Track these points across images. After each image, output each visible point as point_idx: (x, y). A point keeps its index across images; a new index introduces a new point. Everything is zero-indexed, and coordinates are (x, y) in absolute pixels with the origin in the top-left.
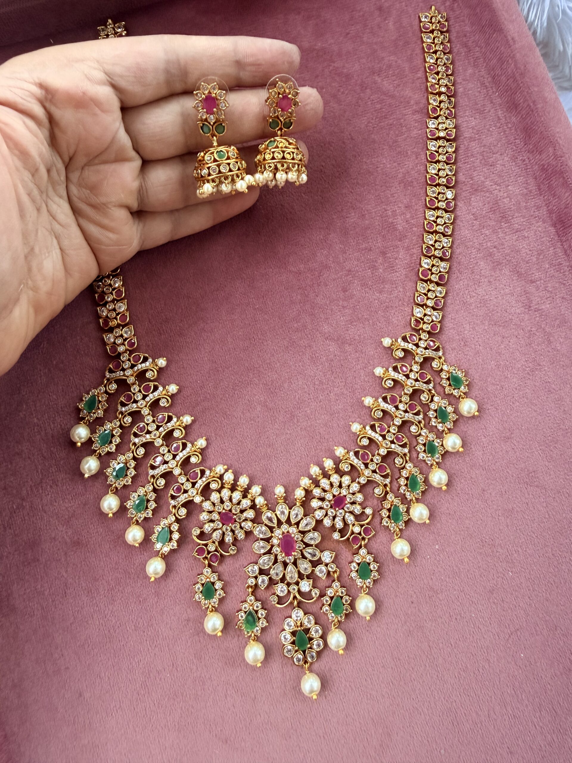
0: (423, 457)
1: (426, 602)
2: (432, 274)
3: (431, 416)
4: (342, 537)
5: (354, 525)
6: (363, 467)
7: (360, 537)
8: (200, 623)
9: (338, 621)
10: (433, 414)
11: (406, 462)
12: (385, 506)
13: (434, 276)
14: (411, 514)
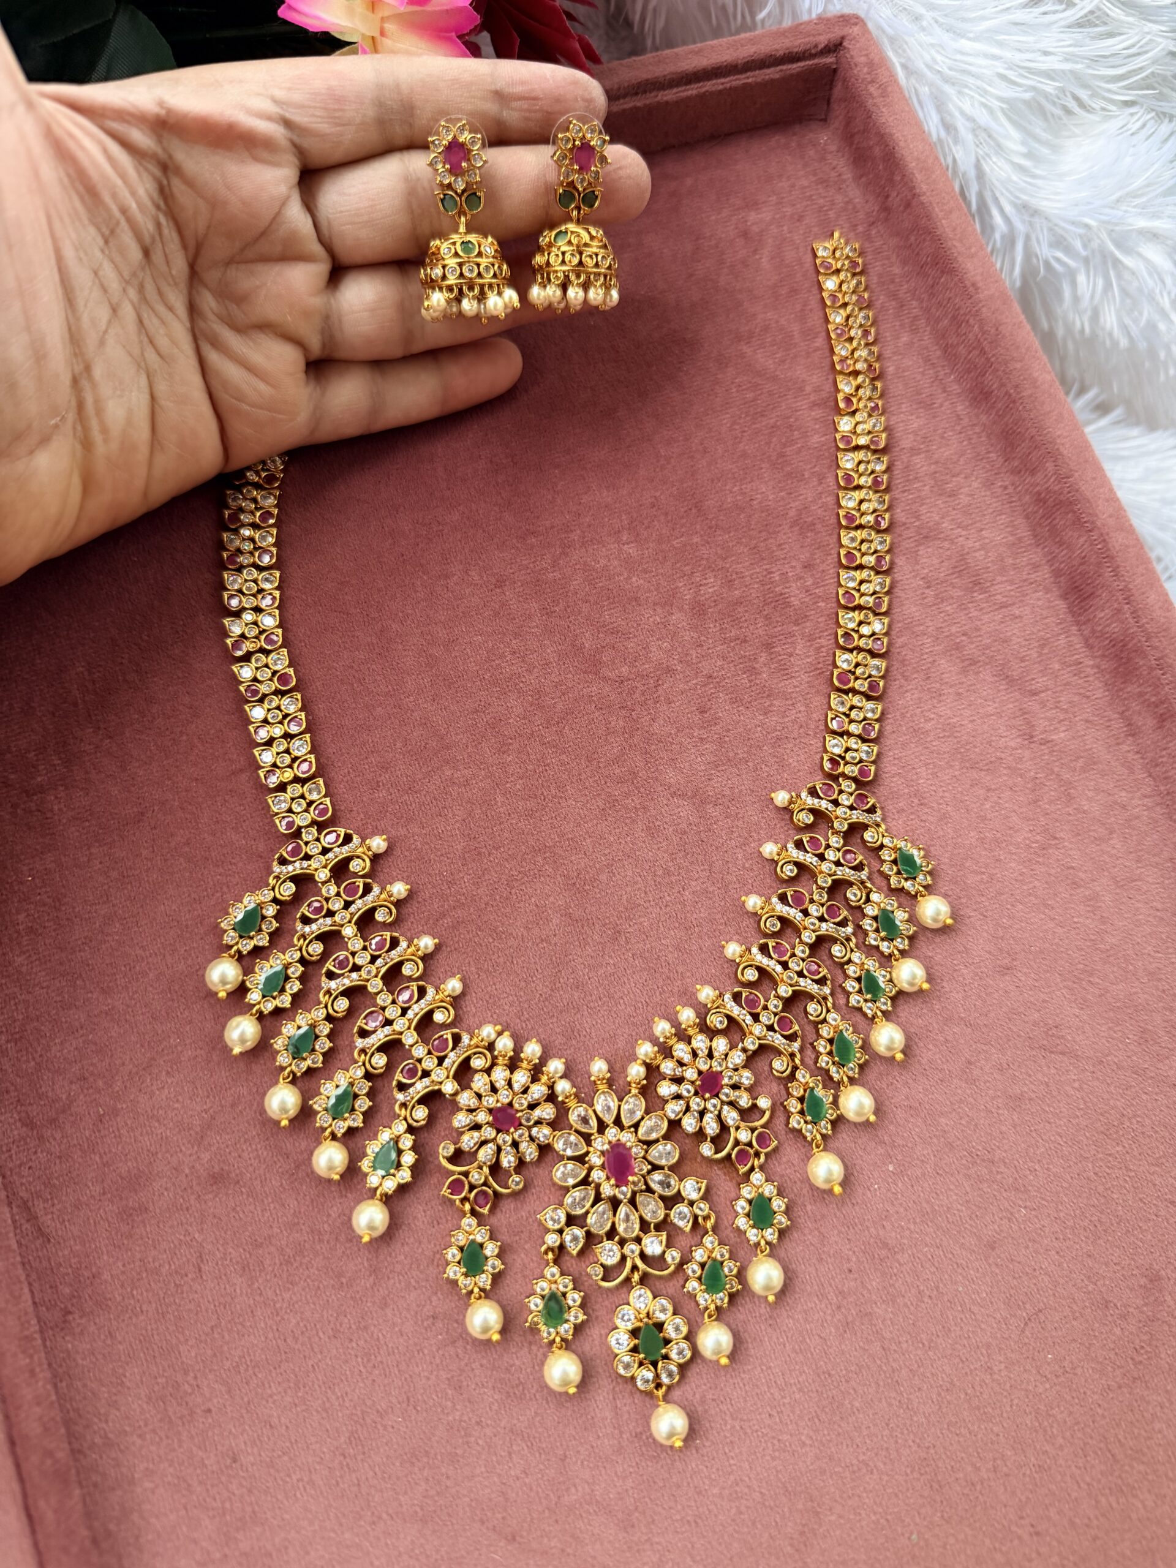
0: (859, 1002)
1: (876, 1269)
2: (857, 678)
3: (868, 928)
4: (716, 1152)
5: (737, 1128)
6: (749, 1019)
7: (752, 1151)
8: (457, 1321)
9: (717, 1308)
10: (871, 925)
11: (828, 1011)
12: (795, 1093)
13: (859, 682)
14: (841, 1105)
